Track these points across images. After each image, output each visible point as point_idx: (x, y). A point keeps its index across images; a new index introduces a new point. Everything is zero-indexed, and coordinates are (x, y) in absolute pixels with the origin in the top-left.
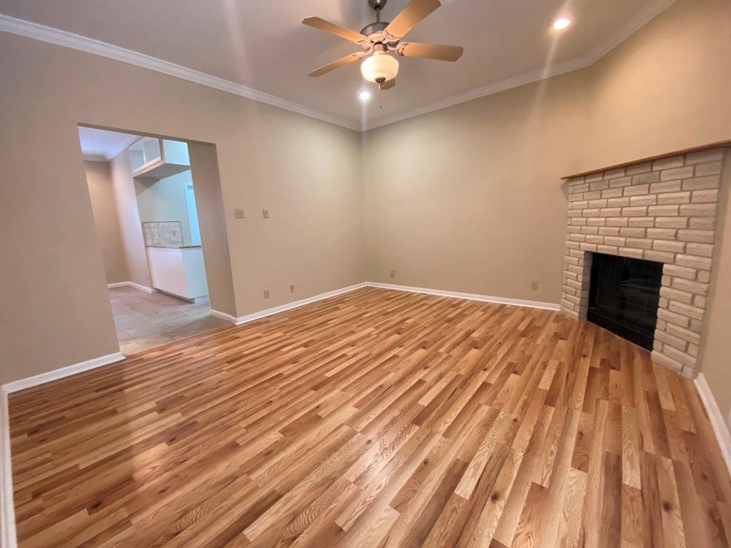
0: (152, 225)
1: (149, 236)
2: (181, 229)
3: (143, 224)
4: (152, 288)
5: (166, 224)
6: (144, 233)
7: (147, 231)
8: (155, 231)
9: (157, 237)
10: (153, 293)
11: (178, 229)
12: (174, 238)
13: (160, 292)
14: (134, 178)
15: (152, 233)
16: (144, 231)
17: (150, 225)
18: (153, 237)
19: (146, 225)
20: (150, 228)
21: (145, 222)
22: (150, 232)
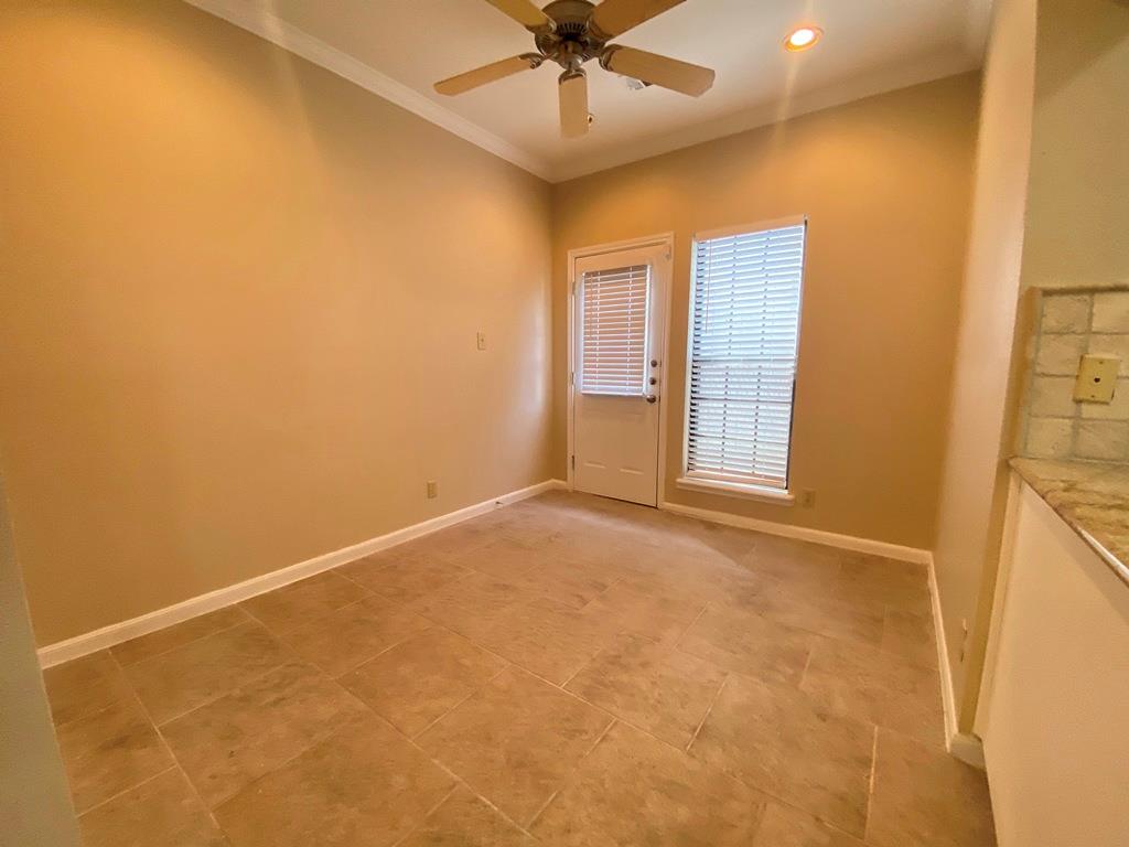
0: (1113, 309)
3: (1032, 302)
8: (1115, 357)
15: (1090, 372)
16: (1031, 355)
17: (1091, 314)
18: (1084, 407)
19: (1054, 313)
20: (1089, 332)
21: (1048, 293)
22: (1072, 369)
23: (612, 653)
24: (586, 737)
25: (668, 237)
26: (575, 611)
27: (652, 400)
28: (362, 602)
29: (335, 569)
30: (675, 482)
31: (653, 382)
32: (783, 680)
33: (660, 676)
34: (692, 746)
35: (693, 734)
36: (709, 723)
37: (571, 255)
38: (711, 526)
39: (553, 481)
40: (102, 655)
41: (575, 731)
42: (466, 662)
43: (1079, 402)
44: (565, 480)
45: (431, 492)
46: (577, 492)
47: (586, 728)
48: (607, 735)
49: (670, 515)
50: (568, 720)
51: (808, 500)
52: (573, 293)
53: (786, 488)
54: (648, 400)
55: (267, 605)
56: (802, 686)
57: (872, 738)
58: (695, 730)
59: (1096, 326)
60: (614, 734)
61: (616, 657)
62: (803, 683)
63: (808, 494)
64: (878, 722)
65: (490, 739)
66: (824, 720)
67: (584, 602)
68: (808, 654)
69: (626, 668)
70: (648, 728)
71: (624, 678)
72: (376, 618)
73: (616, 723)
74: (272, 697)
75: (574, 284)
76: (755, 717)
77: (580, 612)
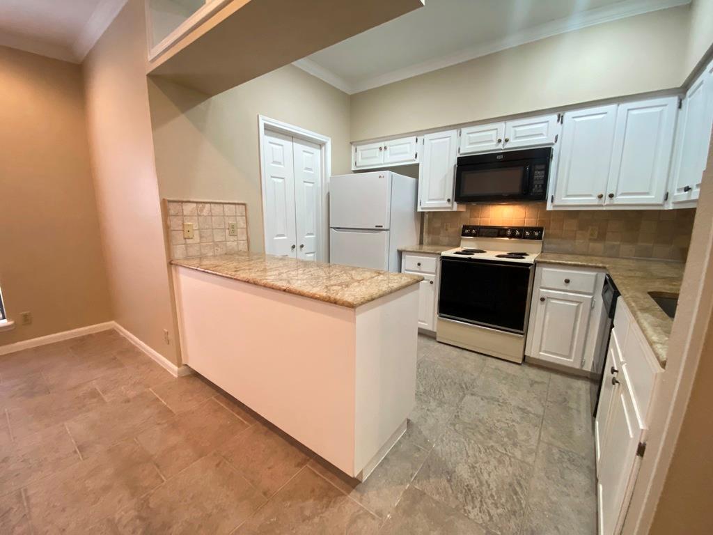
0: (188, 208)
1: (178, 237)
2: (247, 222)
3: (165, 204)
4: (179, 365)
5: (217, 209)
6: (167, 229)
7: (175, 223)
8: (192, 224)
9: (197, 239)
10: (180, 377)
11: (242, 223)
12: (231, 244)
13: (196, 375)
14: (149, 76)
15: (186, 229)
16: (169, 223)
17: (183, 209)
18: (187, 240)
19: (173, 209)
20: (183, 216)
21: (170, 201)
22: (181, 228)
35: (77, 454)
36: (79, 445)
43: (185, 239)
51: (26, 320)
53: (4, 318)
57: (152, 392)
58: (76, 452)
59: (185, 213)
62: (106, 399)
63: (25, 316)
64: (149, 387)
66: (130, 402)
68: (96, 389)
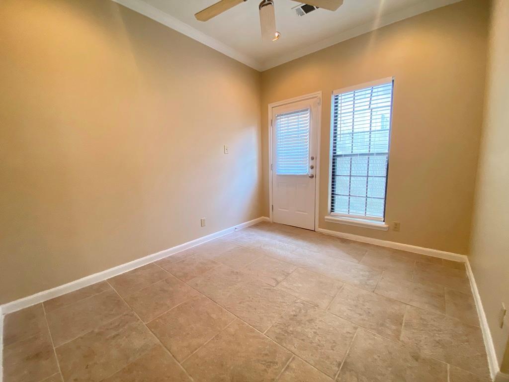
23: (292, 313)
24: (277, 367)
25: (319, 94)
26: (272, 288)
27: (312, 177)
28: (166, 280)
29: (155, 262)
30: (324, 218)
31: (312, 168)
32: (390, 333)
33: (319, 328)
34: (338, 377)
35: (339, 367)
36: (347, 361)
37: (270, 106)
38: (344, 241)
39: (263, 217)
40: (39, 306)
41: (271, 362)
42: (214, 316)
44: (269, 217)
45: (202, 223)
46: (275, 223)
47: (277, 360)
48: (288, 366)
49: (322, 234)
50: (266, 355)
51: (396, 227)
52: (272, 125)
53: (384, 221)
54: (310, 177)
55: (120, 281)
56: (402, 338)
57: (446, 372)
58: (340, 364)
60: (293, 365)
61: (294, 316)
62: (402, 335)
63: (396, 224)
64: (449, 362)
65: (222, 365)
66: (417, 360)
67: (278, 283)
68: (403, 316)
69: (299, 323)
70: (312, 362)
71: (299, 329)
72: (171, 289)
73: (294, 358)
74: (113, 333)
75: (272, 120)
76: (376, 357)
77: (275, 288)
